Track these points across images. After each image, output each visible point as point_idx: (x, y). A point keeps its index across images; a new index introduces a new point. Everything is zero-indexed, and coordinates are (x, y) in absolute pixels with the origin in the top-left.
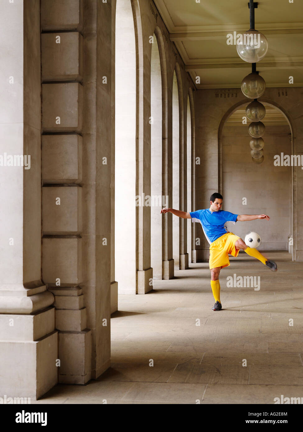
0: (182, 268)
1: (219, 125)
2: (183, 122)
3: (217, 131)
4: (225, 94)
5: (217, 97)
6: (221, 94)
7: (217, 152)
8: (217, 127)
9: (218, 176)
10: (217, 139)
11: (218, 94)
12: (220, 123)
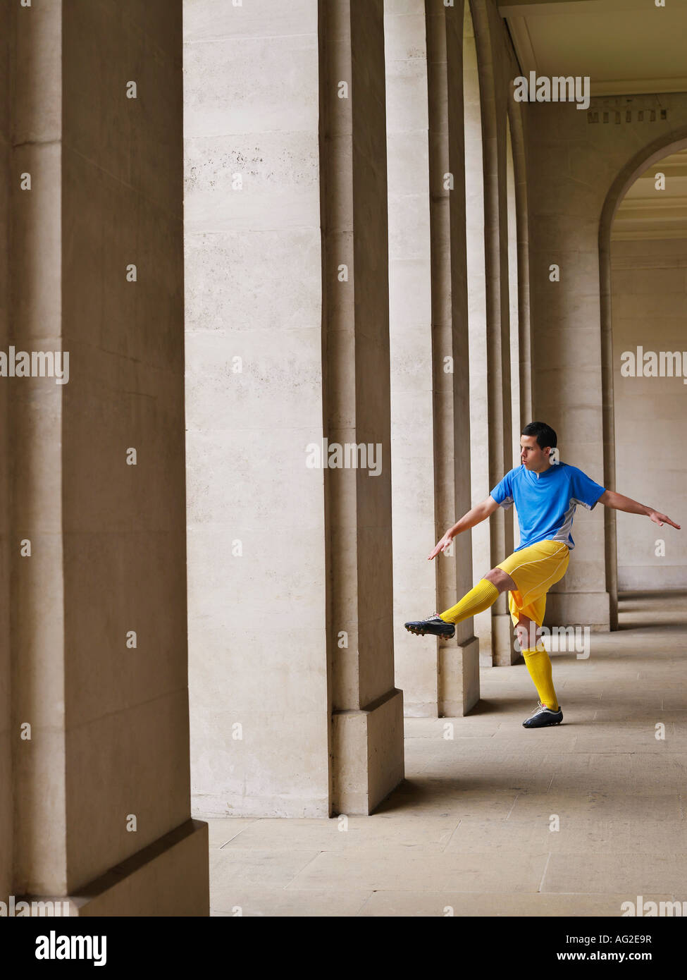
0: (501, 662)
1: (600, 210)
2: (495, 176)
3: (595, 227)
4: (618, 114)
5: (594, 122)
6: (606, 114)
7: (598, 292)
8: (596, 214)
9: (600, 366)
10: (596, 250)
11: (596, 114)
12: (603, 201)
